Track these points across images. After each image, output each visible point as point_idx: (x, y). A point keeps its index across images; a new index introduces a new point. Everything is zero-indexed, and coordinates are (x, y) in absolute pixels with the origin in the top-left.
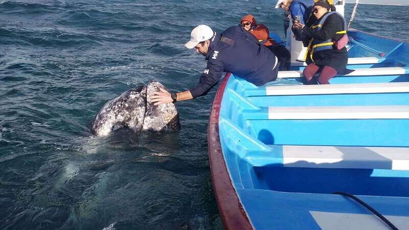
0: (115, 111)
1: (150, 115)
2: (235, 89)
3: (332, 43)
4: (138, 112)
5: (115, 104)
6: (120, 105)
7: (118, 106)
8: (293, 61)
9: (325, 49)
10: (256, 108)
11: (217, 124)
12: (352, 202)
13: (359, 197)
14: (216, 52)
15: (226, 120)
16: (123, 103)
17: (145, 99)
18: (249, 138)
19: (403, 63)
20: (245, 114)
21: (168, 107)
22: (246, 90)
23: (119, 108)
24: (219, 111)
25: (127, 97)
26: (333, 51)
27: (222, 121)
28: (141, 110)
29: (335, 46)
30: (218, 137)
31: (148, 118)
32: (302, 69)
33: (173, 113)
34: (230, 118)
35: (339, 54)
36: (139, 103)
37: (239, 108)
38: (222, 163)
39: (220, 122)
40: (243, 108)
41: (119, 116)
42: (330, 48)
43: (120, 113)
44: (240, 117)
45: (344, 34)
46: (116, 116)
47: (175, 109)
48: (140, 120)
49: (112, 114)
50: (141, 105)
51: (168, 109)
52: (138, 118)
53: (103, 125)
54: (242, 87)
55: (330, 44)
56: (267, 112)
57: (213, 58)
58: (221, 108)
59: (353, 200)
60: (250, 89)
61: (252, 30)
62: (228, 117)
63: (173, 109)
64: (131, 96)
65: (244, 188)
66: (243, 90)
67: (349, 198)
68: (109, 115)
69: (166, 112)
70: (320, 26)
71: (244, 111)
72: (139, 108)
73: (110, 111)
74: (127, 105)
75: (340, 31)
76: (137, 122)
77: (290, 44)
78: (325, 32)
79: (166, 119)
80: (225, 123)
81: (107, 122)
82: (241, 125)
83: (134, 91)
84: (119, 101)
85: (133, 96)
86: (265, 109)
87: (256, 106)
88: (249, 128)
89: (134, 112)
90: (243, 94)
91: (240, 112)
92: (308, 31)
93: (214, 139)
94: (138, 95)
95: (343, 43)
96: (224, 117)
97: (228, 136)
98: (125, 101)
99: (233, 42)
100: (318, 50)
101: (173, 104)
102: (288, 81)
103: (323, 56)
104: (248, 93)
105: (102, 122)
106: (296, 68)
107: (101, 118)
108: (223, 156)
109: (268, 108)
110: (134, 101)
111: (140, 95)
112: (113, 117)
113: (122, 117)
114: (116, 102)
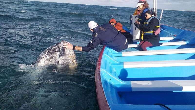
0: (46, 54)
1: (62, 56)
2: (107, 54)
3: (153, 32)
4: (56, 54)
5: (45, 51)
6: (48, 52)
7: (47, 52)
8: (134, 40)
9: (149, 34)
10: (118, 63)
11: (100, 72)
12: (164, 108)
13: (167, 106)
14: (97, 34)
15: (104, 69)
16: (49, 51)
17: (59, 48)
18: (115, 78)
19: (185, 39)
20: (113, 66)
21: (70, 52)
22: (113, 54)
23: (47, 53)
24: (100, 65)
25: (51, 48)
26: (153, 35)
27: (102, 70)
28: (58, 54)
29: (154, 33)
30: (100, 78)
31: (61, 57)
32: (138, 43)
33: (73, 55)
34: (106, 68)
35: (156, 37)
36: (56, 50)
37: (110, 63)
38: (102, 92)
39: (101, 71)
40: (112, 63)
41: (47, 56)
42: (152, 34)
43: (48, 55)
44: (111, 67)
45: (158, 28)
46: (46, 56)
47: (74, 53)
48: (57, 58)
49: (44, 56)
50: (58, 51)
51: (70, 53)
52: (56, 57)
53: (40, 61)
54: (111, 53)
55: (152, 32)
56: (123, 65)
57: (95, 36)
58: (101, 64)
59: (164, 107)
60: (115, 54)
61: (114, 26)
62: (105, 68)
63: (73, 53)
64: (53, 47)
65: (113, 103)
66: (111, 54)
67: (163, 106)
68: (43, 57)
69: (69, 54)
70: (147, 23)
71: (112, 64)
72: (57, 53)
73: (43, 54)
74: (51, 51)
75: (157, 26)
76: (56, 59)
77: (132, 32)
78: (150, 27)
79: (69, 57)
80: (103, 71)
81: (42, 60)
82: (111, 71)
83: (54, 45)
84: (47, 50)
85: (54, 48)
86: (122, 63)
87: (118, 62)
88: (115, 72)
89: (55, 54)
90: (111, 56)
91: (110, 65)
92: (142, 26)
93: (98, 80)
94: (56, 47)
95: (158, 32)
96: (103, 68)
97: (105, 77)
98: (50, 50)
99: (105, 30)
100: (146, 34)
101: (73, 51)
102: (132, 49)
103: (148, 38)
104: (113, 55)
105: (40, 60)
106: (135, 43)
107: (39, 58)
108: (103, 89)
109: (123, 62)
110: (54, 50)
111: (57, 47)
112: (45, 57)
113: (49, 57)
114: (46, 50)
